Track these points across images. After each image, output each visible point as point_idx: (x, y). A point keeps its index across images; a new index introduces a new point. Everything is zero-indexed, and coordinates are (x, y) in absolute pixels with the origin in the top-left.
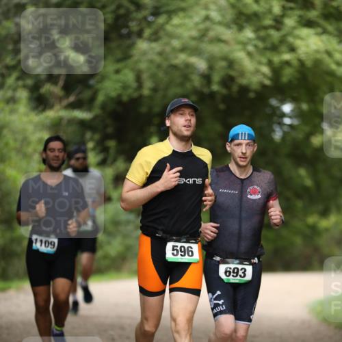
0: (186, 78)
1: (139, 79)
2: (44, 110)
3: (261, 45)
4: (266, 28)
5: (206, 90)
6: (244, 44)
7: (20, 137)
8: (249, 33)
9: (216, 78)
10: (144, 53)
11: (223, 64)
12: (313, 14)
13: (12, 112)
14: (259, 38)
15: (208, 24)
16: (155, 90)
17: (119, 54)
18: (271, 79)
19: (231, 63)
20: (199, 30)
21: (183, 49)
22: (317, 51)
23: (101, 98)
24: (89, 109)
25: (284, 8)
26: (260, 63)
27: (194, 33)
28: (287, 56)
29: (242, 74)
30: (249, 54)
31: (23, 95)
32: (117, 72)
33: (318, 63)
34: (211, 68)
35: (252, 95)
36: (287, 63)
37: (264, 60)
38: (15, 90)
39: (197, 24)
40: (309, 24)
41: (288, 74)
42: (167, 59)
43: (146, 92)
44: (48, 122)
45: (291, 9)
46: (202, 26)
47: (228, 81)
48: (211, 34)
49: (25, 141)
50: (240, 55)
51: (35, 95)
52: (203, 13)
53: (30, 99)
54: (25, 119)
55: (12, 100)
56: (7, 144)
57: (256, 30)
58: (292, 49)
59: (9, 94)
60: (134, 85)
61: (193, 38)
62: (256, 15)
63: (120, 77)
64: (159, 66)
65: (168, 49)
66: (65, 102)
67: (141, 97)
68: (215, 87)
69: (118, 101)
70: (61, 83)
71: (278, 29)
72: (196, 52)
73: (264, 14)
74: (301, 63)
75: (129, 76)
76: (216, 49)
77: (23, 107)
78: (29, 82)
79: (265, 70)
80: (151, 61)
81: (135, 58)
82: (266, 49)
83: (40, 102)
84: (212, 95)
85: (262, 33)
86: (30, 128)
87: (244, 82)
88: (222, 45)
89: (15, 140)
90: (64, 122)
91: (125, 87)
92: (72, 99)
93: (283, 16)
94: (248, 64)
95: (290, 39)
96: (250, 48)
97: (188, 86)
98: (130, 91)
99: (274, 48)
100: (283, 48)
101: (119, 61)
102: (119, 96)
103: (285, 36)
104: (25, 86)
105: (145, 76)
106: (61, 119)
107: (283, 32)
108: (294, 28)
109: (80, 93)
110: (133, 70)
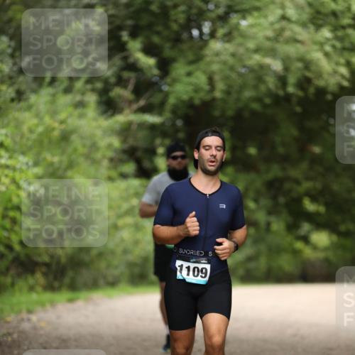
0: (260, 79)
1: (211, 80)
2: (113, 115)
3: (338, 45)
4: (343, 27)
5: (281, 93)
6: (322, 45)
7: (88, 143)
8: (326, 33)
9: (292, 80)
10: (217, 54)
11: (300, 65)
13: (81, 116)
14: (337, 38)
15: (284, 23)
16: (228, 93)
17: (191, 57)
18: (349, 81)
19: (307, 64)
20: (275, 30)
21: (257, 50)
23: (172, 100)
24: (160, 114)
26: (338, 64)
27: (270, 33)
29: (320, 75)
30: (327, 55)
31: (92, 99)
32: (189, 74)
34: (286, 69)
35: (329, 97)
37: (342, 61)
38: (83, 94)
39: (272, 24)
42: (241, 60)
43: (218, 94)
44: (117, 127)
46: (277, 26)
47: (304, 83)
48: (287, 34)
49: (94, 147)
50: (317, 56)
51: (104, 98)
52: (279, 12)
53: (99, 103)
54: (94, 124)
55: (80, 105)
56: (75, 150)
57: (335, 29)
59: (78, 98)
60: (207, 87)
61: (268, 39)
62: (334, 14)
63: (192, 80)
64: (232, 68)
65: (241, 50)
66: (135, 106)
67: (214, 99)
68: (291, 89)
69: (190, 104)
70: (131, 87)
72: (272, 53)
73: (343, 12)
75: (201, 79)
76: (291, 50)
77: (91, 111)
78: (99, 85)
79: (344, 71)
80: (225, 63)
81: (208, 59)
82: (344, 49)
83: (109, 106)
84: (288, 98)
85: (340, 33)
86: (99, 133)
87: (321, 83)
88: (299, 45)
89: (84, 146)
90: (134, 127)
91: (197, 90)
92: (142, 103)
94: (326, 65)
96: (328, 48)
97: (263, 88)
98: (202, 95)
101: (191, 63)
102: (191, 99)
104: (93, 90)
105: (217, 78)
106: (130, 124)
109: (151, 97)
110: (204, 72)
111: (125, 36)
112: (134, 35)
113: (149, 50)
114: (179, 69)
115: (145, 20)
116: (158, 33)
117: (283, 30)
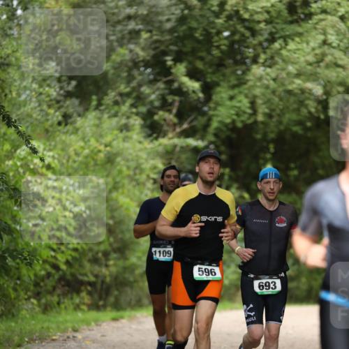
0: (302, 103)
1: (253, 104)
2: (156, 138)
7: (133, 164)
10: (260, 79)
11: (341, 89)
13: (125, 139)
16: (270, 116)
17: (233, 81)
20: (315, 55)
21: (298, 75)
23: (215, 124)
24: (202, 138)
27: (311, 58)
31: (137, 122)
32: (231, 98)
34: (327, 93)
38: (128, 118)
39: (313, 49)
42: (283, 84)
43: (260, 118)
44: (160, 149)
46: (318, 52)
48: (328, 59)
49: (138, 168)
51: (148, 122)
52: (322, 37)
53: (143, 126)
54: (139, 146)
55: (126, 128)
56: (120, 172)
59: (124, 121)
60: (249, 111)
63: (234, 103)
64: (274, 92)
65: (284, 75)
66: (178, 130)
67: (256, 122)
69: (232, 128)
70: (174, 111)
72: (313, 77)
75: (244, 102)
76: (332, 74)
77: (136, 134)
78: (143, 109)
80: (267, 87)
81: (250, 83)
83: (154, 129)
86: (144, 155)
88: (339, 70)
89: (128, 168)
90: (178, 149)
92: (185, 126)
97: (304, 111)
98: (244, 118)
101: (233, 87)
102: (234, 122)
104: (137, 114)
105: (259, 101)
106: (175, 146)
109: (192, 121)
110: (246, 96)
111: (169, 61)
112: (178, 59)
113: (192, 74)
114: (222, 93)
117: (324, 55)
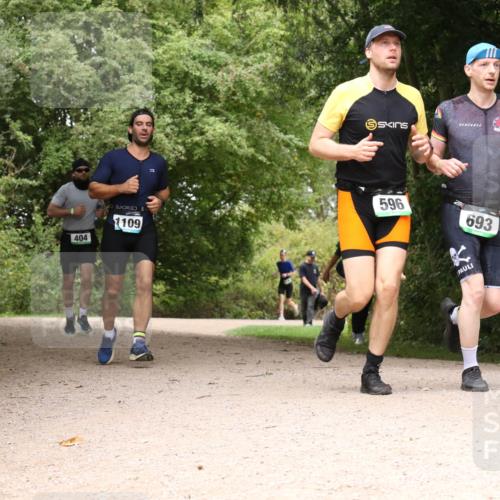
1: (75, 154)
3: (176, 129)
4: (180, 116)
6: (164, 128)
10: (82, 133)
12: (218, 106)
14: (175, 123)
17: (59, 135)
20: (126, 116)
21: (112, 132)
22: (222, 135)
23: (44, 170)
24: (36, 176)
25: (194, 100)
26: (178, 143)
27: (123, 117)
28: (197, 139)
30: (167, 136)
32: (58, 150)
33: (222, 144)
35: (170, 168)
36: (197, 144)
37: (180, 141)
40: (216, 113)
41: (199, 153)
42: (100, 139)
45: (200, 101)
46: (127, 113)
50: (160, 136)
57: (173, 117)
58: (202, 133)
62: (172, 105)
63: (60, 154)
65: (100, 131)
70: (13, 158)
71: (190, 117)
73: (179, 105)
74: (209, 144)
75: (68, 154)
79: (181, 148)
80: (87, 141)
81: (74, 137)
82: (180, 132)
85: (177, 120)
93: (193, 107)
94: (167, 144)
95: (200, 125)
96: (168, 130)
98: (68, 166)
99: (187, 133)
100: (195, 132)
101: (59, 142)
102: (60, 169)
103: (195, 122)
106: (13, 185)
107: (194, 120)
108: (203, 116)
109: (28, 165)
110: (70, 149)
111: (8, 118)
112: (14, 118)
113: (25, 130)
114: (50, 146)
115: (23, 107)
116: (33, 118)
